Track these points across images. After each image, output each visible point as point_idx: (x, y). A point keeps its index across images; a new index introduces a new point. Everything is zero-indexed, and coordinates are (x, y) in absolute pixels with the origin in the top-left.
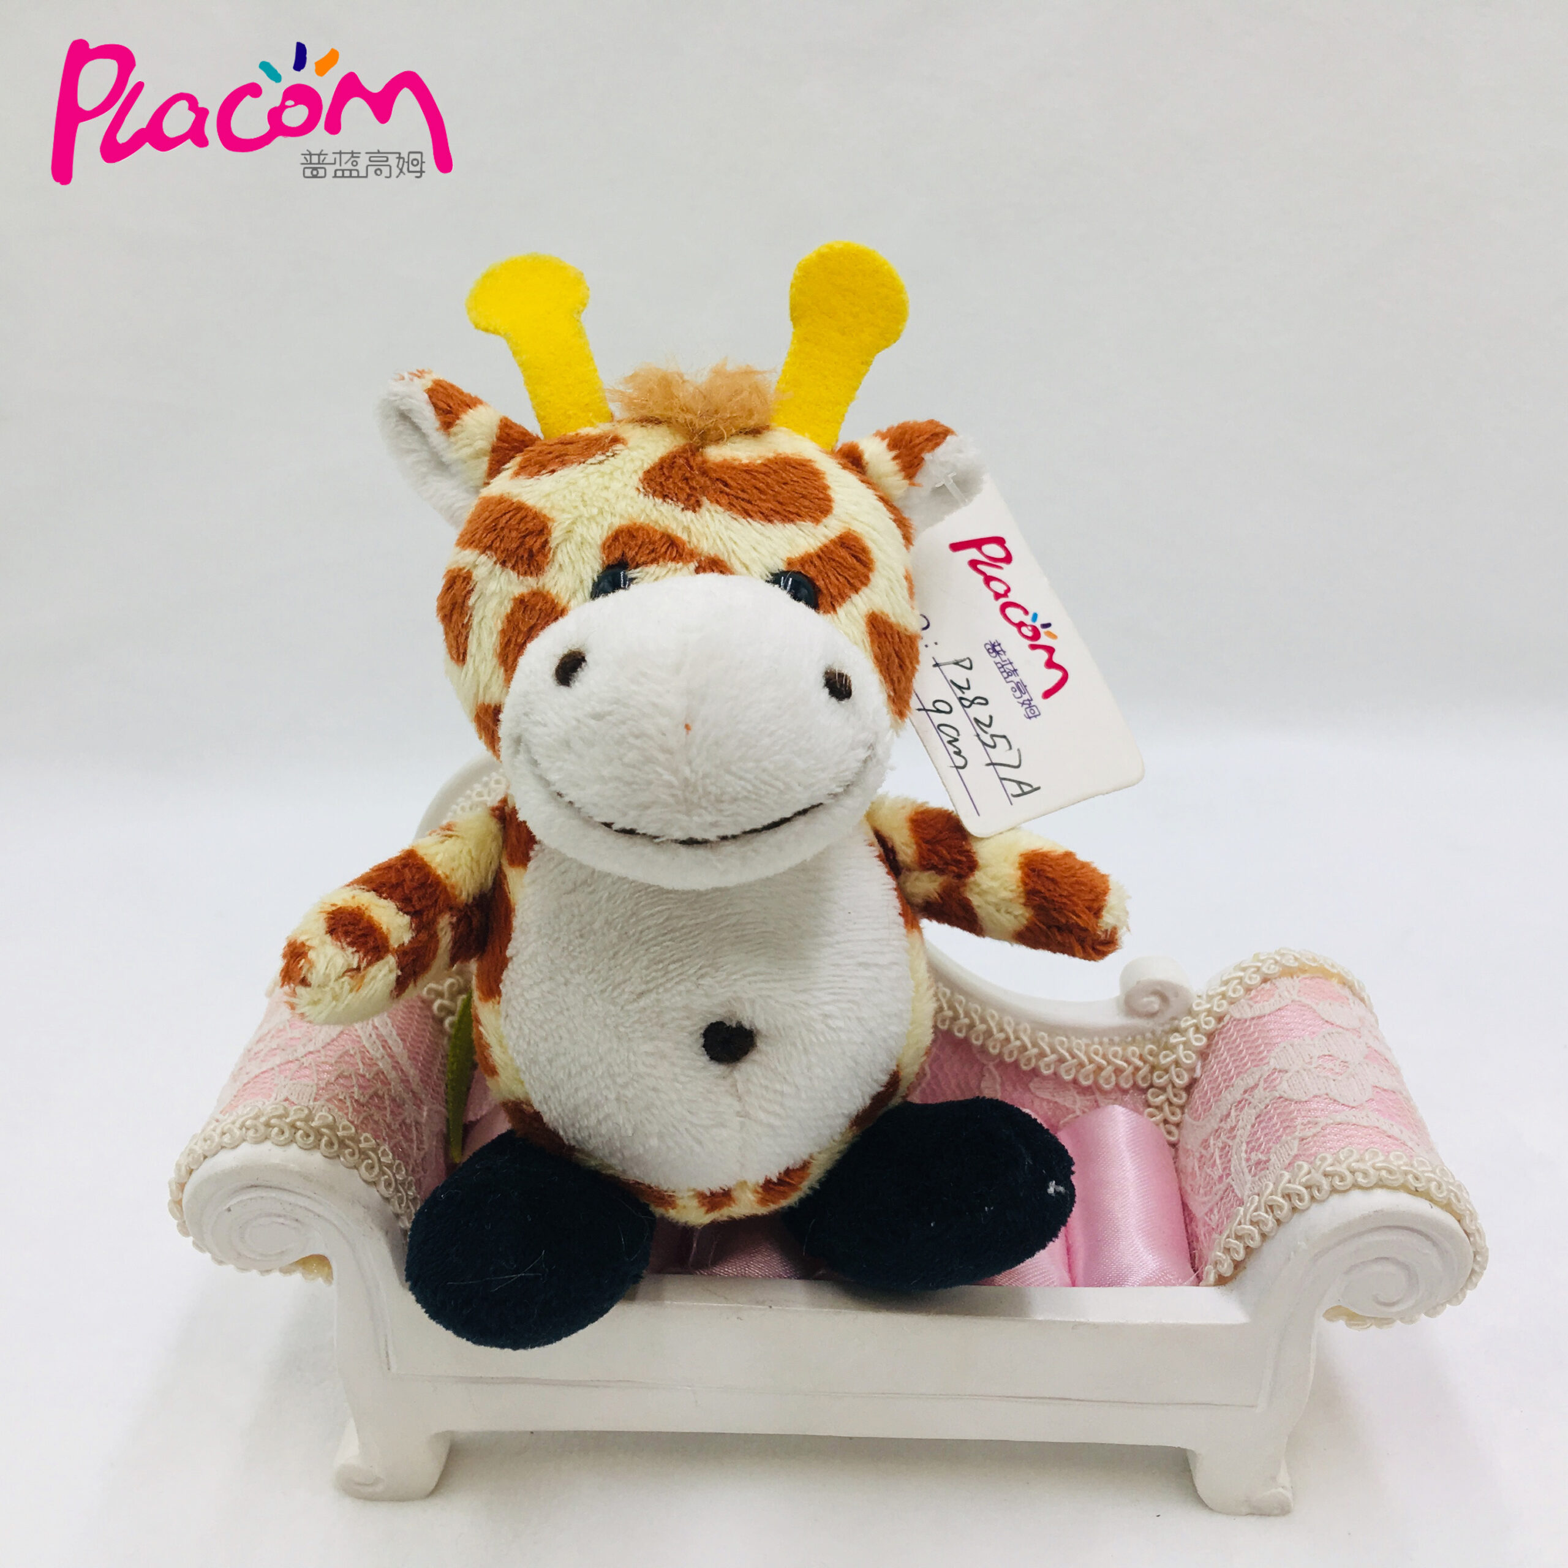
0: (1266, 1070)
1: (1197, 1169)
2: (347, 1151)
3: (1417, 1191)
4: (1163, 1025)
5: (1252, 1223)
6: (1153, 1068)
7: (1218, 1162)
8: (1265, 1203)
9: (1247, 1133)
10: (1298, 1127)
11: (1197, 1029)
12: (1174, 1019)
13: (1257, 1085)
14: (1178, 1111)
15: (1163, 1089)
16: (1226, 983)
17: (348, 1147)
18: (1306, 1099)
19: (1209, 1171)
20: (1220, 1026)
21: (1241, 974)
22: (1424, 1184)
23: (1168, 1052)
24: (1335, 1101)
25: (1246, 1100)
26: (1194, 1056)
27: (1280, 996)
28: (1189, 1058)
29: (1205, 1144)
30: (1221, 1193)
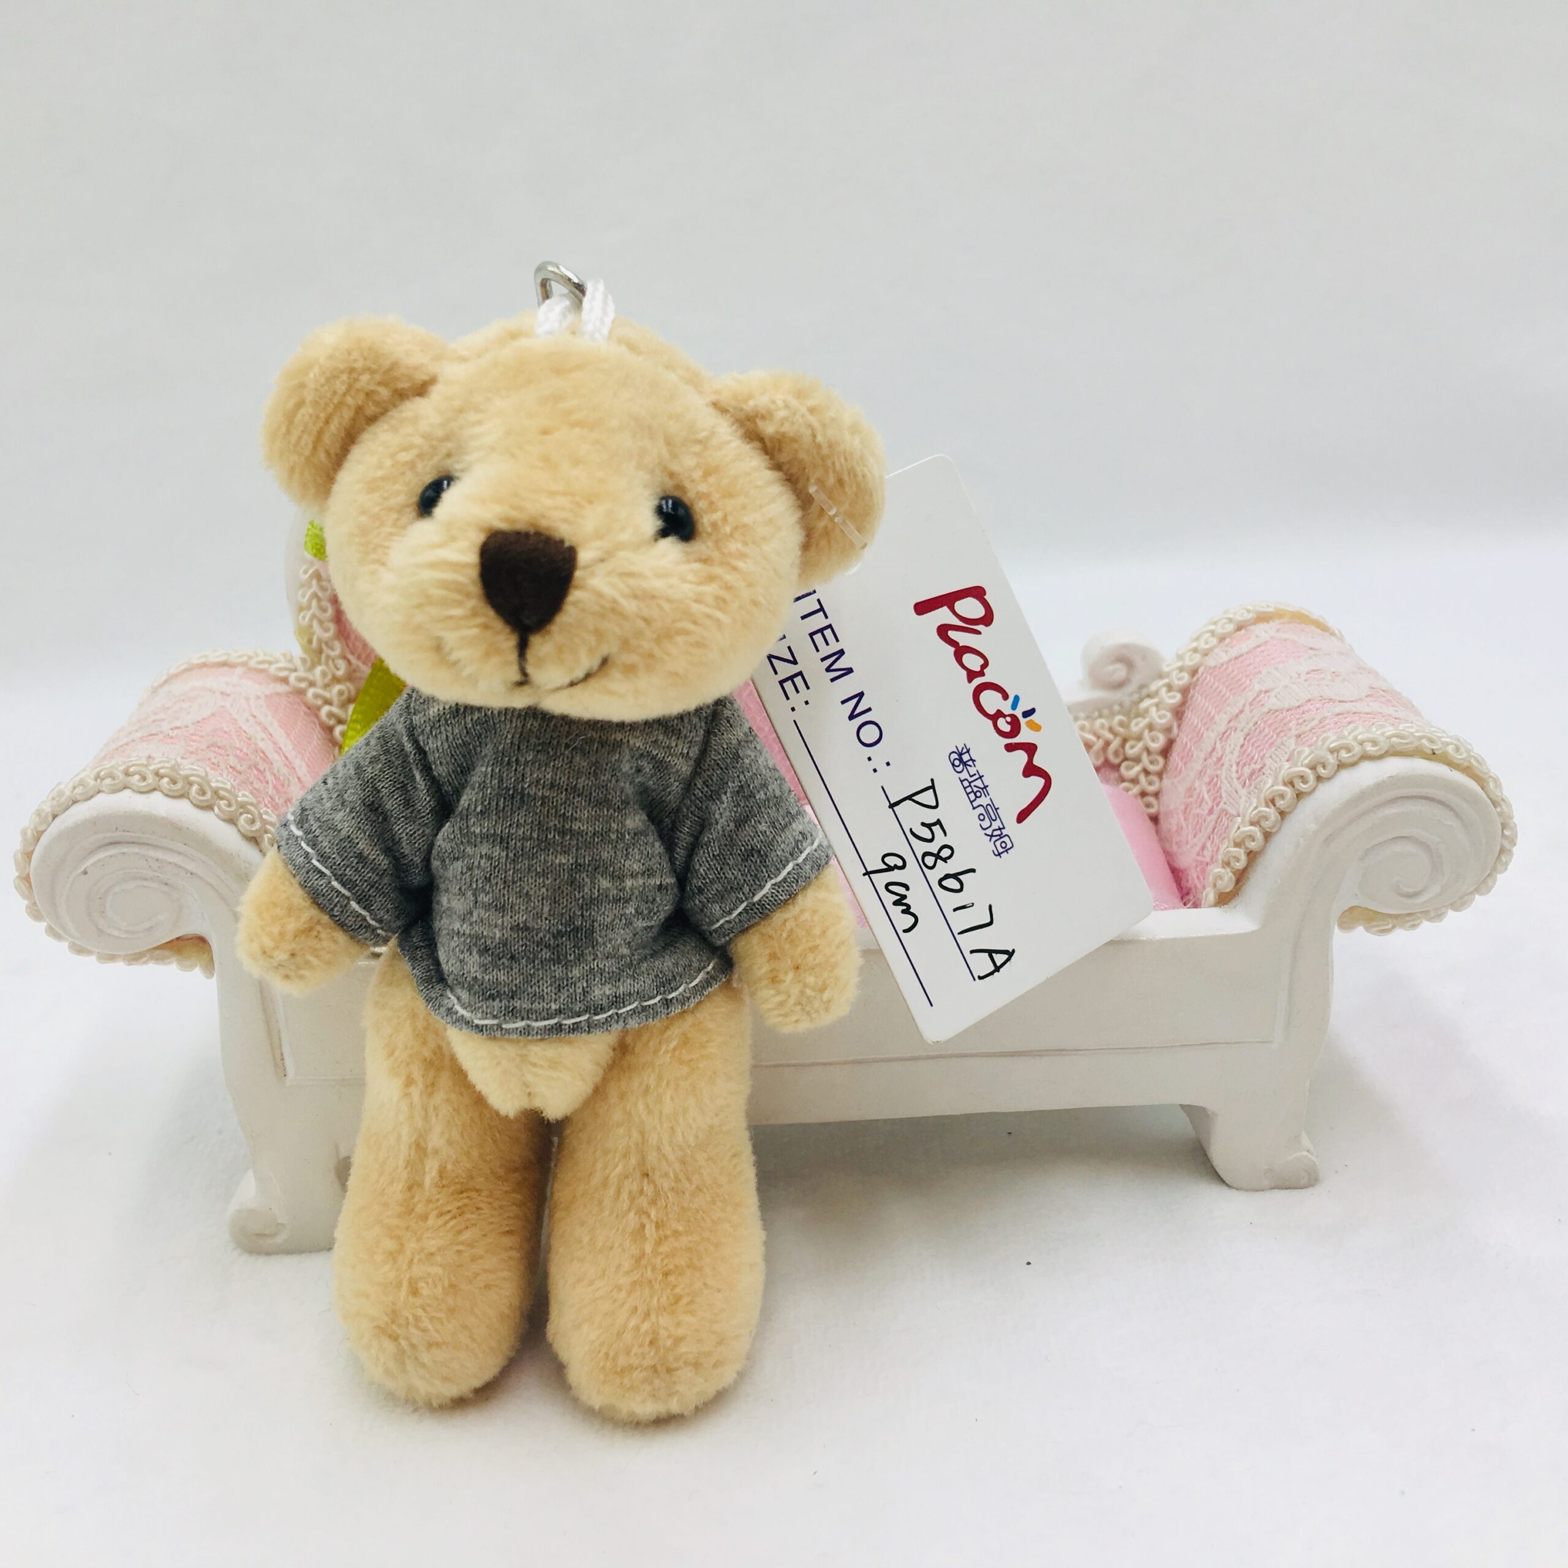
0: (1251, 695)
1: (1182, 819)
2: (223, 803)
3: (1434, 754)
4: (1131, 694)
5: (1252, 824)
6: (1125, 741)
7: (1206, 796)
8: (1265, 799)
9: (1236, 753)
10: (1293, 729)
11: (1170, 688)
12: (1142, 687)
13: (1241, 712)
14: (1155, 778)
15: (1137, 760)
16: (1197, 639)
17: (222, 798)
18: (1297, 705)
19: (1198, 811)
20: (1195, 679)
21: (1213, 627)
22: (1440, 746)
23: (1139, 719)
24: (1330, 700)
25: (1231, 728)
26: (1169, 715)
27: (1257, 637)
28: (1162, 718)
29: (1190, 791)
30: (1214, 822)
